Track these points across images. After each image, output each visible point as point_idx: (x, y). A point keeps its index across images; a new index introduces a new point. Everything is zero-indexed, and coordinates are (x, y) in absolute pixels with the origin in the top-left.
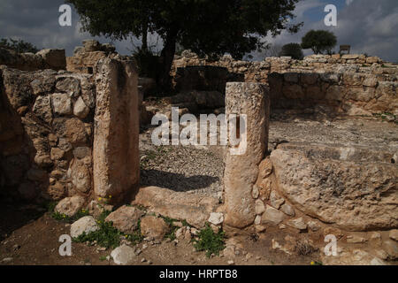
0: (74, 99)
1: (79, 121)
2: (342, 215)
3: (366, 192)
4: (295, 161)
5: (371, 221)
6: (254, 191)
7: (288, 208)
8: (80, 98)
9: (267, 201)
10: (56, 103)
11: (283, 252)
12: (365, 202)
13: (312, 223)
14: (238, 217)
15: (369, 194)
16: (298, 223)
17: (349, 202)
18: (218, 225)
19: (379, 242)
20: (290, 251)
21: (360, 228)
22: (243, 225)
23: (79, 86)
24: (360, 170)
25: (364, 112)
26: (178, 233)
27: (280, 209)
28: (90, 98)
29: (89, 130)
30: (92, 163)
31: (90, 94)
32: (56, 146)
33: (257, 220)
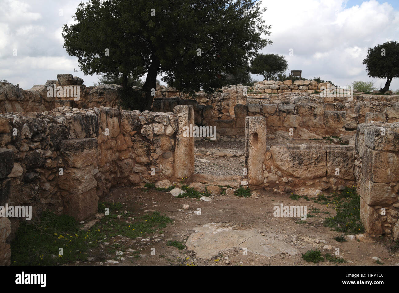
0: (166, 126)
1: (168, 138)
2: (303, 173)
3: (312, 162)
4: (281, 151)
5: (315, 174)
6: (263, 167)
7: (280, 173)
8: (169, 125)
9: (270, 172)
10: (155, 129)
11: (279, 193)
12: (312, 166)
13: (290, 179)
14: (256, 180)
15: (313, 162)
16: (284, 179)
17: (306, 167)
18: (246, 185)
19: (319, 184)
20: (282, 191)
21: (311, 178)
22: (259, 184)
23: (169, 119)
24: (309, 152)
25: (317, 136)
26: (227, 191)
27: (276, 174)
28: (175, 126)
29: (173, 143)
30: (174, 161)
31: (175, 124)
32: (154, 152)
33: (265, 181)
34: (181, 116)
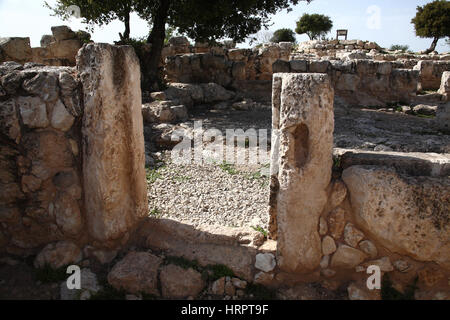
0: (50, 104)
1: (60, 136)
6: (322, 225)
7: (370, 245)
8: (60, 102)
10: (24, 112)
18: (270, 272)
23: (58, 85)
27: (358, 247)
28: (75, 103)
29: (75, 150)
30: (83, 195)
31: (74, 97)
32: (28, 174)
33: (324, 263)
34: (88, 75)
